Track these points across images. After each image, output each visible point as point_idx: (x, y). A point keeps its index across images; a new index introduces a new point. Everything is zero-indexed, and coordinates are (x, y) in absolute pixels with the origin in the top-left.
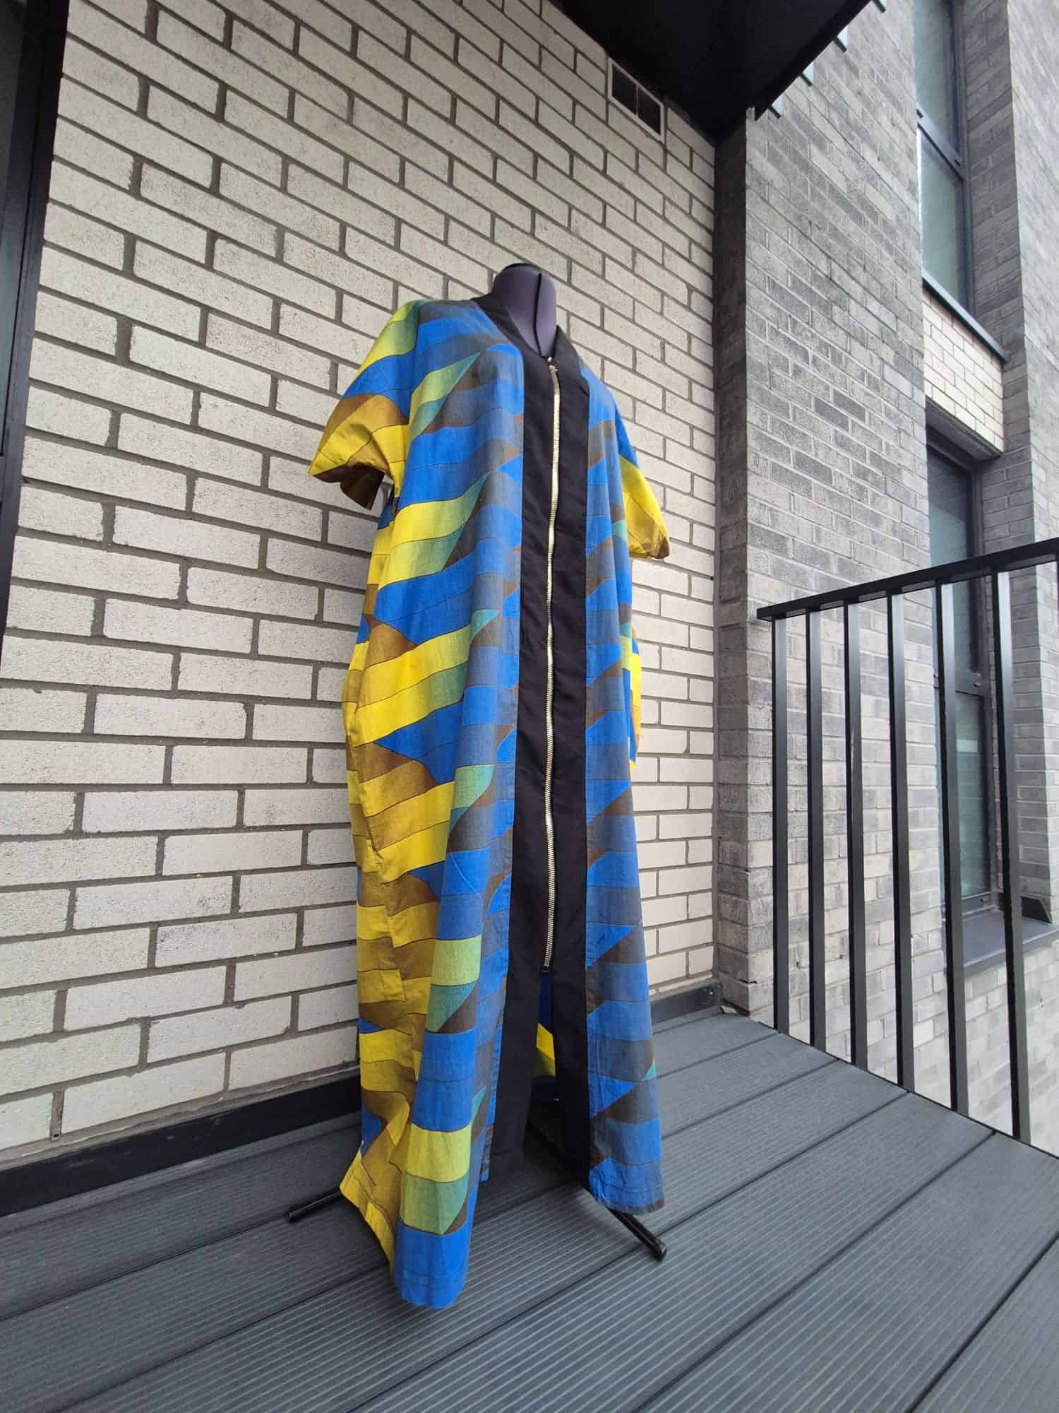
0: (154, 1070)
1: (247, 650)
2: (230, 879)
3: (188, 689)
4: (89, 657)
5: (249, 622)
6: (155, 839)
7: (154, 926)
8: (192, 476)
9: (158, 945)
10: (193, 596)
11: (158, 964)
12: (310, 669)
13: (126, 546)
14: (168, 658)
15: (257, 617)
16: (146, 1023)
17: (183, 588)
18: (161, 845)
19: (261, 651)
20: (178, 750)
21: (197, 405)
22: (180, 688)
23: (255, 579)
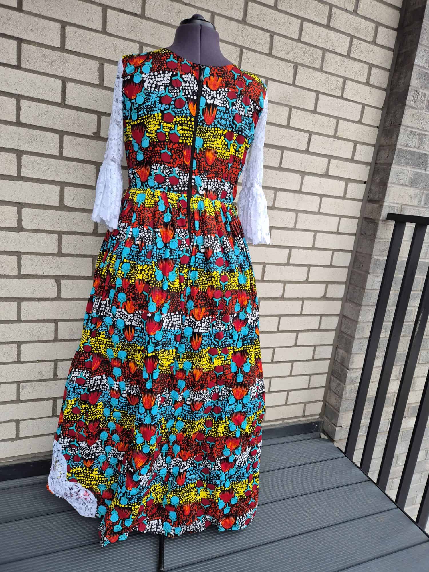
0: (23, 440)
2: (52, 363)
3: (26, 273)
5: (56, 236)
6: (16, 345)
7: (18, 383)
8: (19, 153)
9: (21, 391)
10: (25, 224)
11: (21, 399)
12: (91, 259)
14: (15, 258)
15: (60, 233)
16: (18, 422)
17: (20, 220)
19: (64, 251)
20: (24, 304)
21: (19, 108)
22: (22, 273)
23: (58, 212)
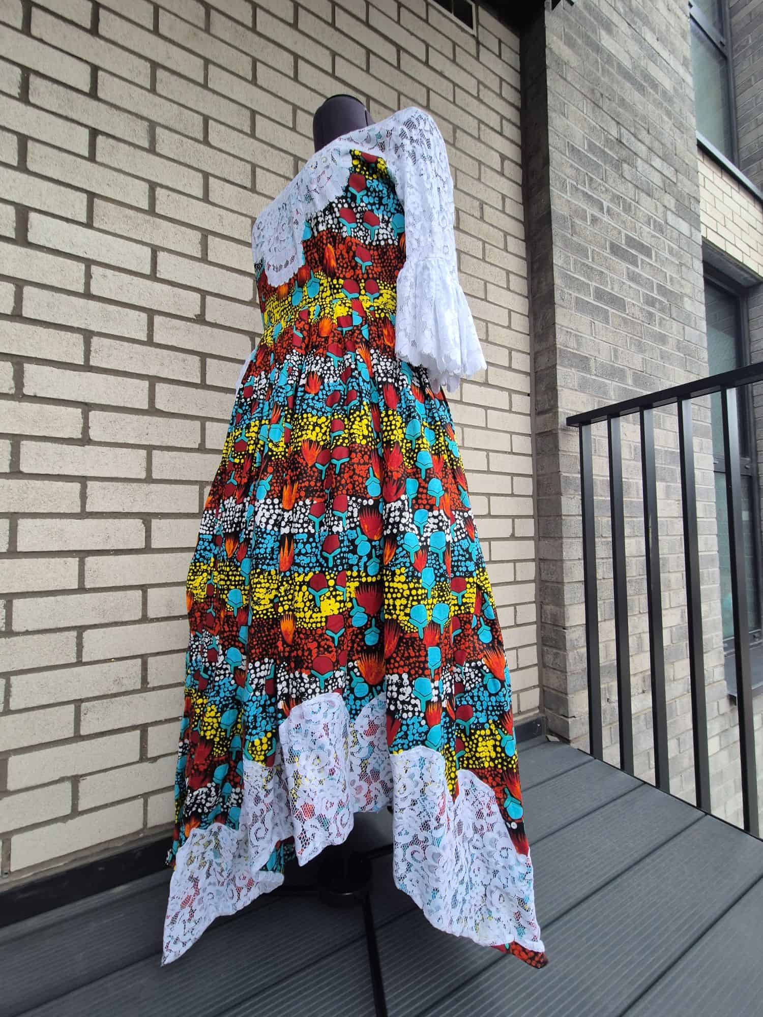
0: (85, 816)
1: (143, 475)
2: (139, 661)
3: (95, 511)
4: (9, 490)
5: (143, 453)
6: (74, 633)
7: (78, 703)
8: (88, 335)
9: (82, 718)
10: (94, 434)
11: (83, 733)
12: (197, 487)
13: (35, 396)
14: (77, 486)
15: (150, 449)
16: (75, 780)
17: (86, 428)
18: (80, 638)
19: (155, 476)
20: (90, 561)
21: (88, 276)
22: (88, 510)
23: (145, 417)
